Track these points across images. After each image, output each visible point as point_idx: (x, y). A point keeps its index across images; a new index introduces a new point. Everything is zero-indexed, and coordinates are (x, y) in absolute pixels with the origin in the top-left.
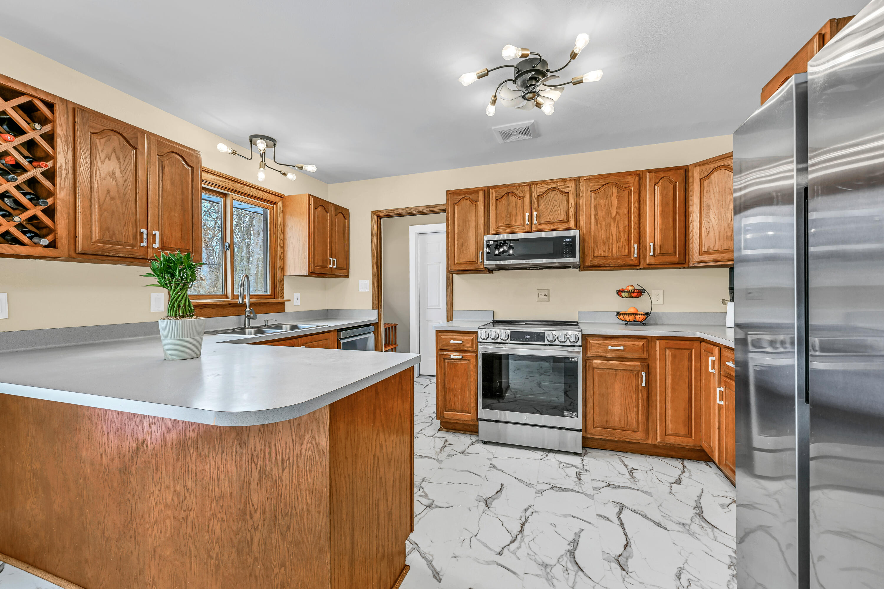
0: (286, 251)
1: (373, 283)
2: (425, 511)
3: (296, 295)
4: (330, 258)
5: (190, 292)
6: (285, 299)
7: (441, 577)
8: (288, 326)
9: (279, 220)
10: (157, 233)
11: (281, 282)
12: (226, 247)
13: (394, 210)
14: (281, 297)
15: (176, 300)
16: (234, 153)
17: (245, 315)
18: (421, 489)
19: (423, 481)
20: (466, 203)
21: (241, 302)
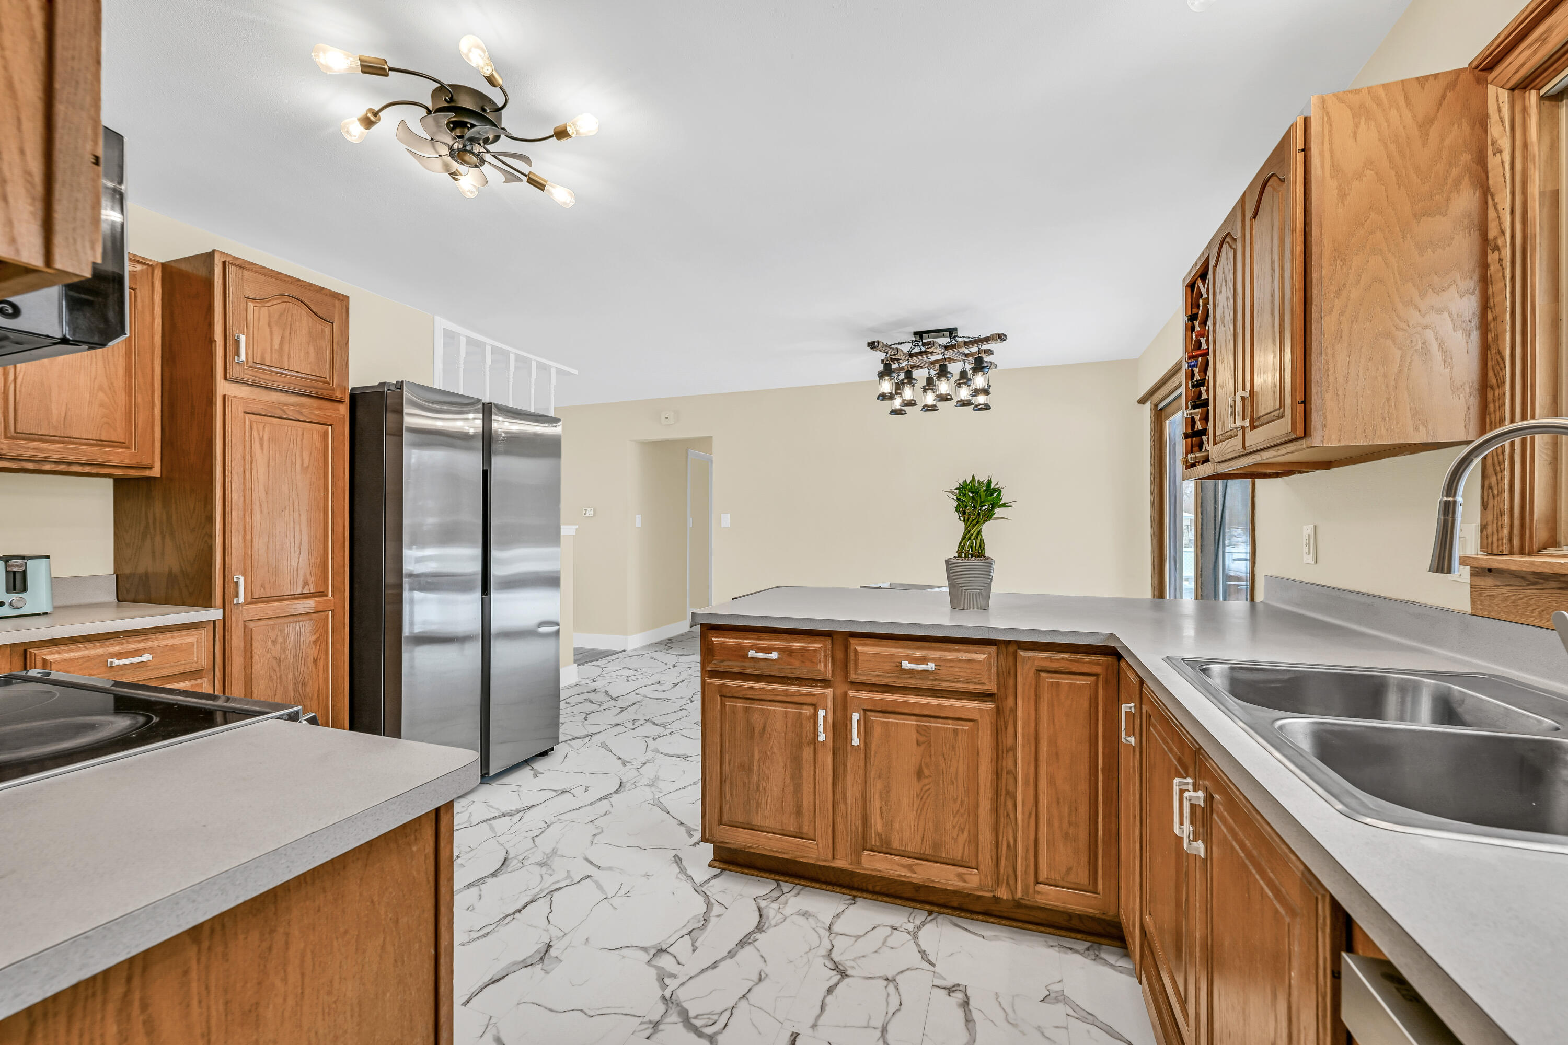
2: (671, 941)
7: (673, 859)
18: (668, 996)
19: (656, 1025)
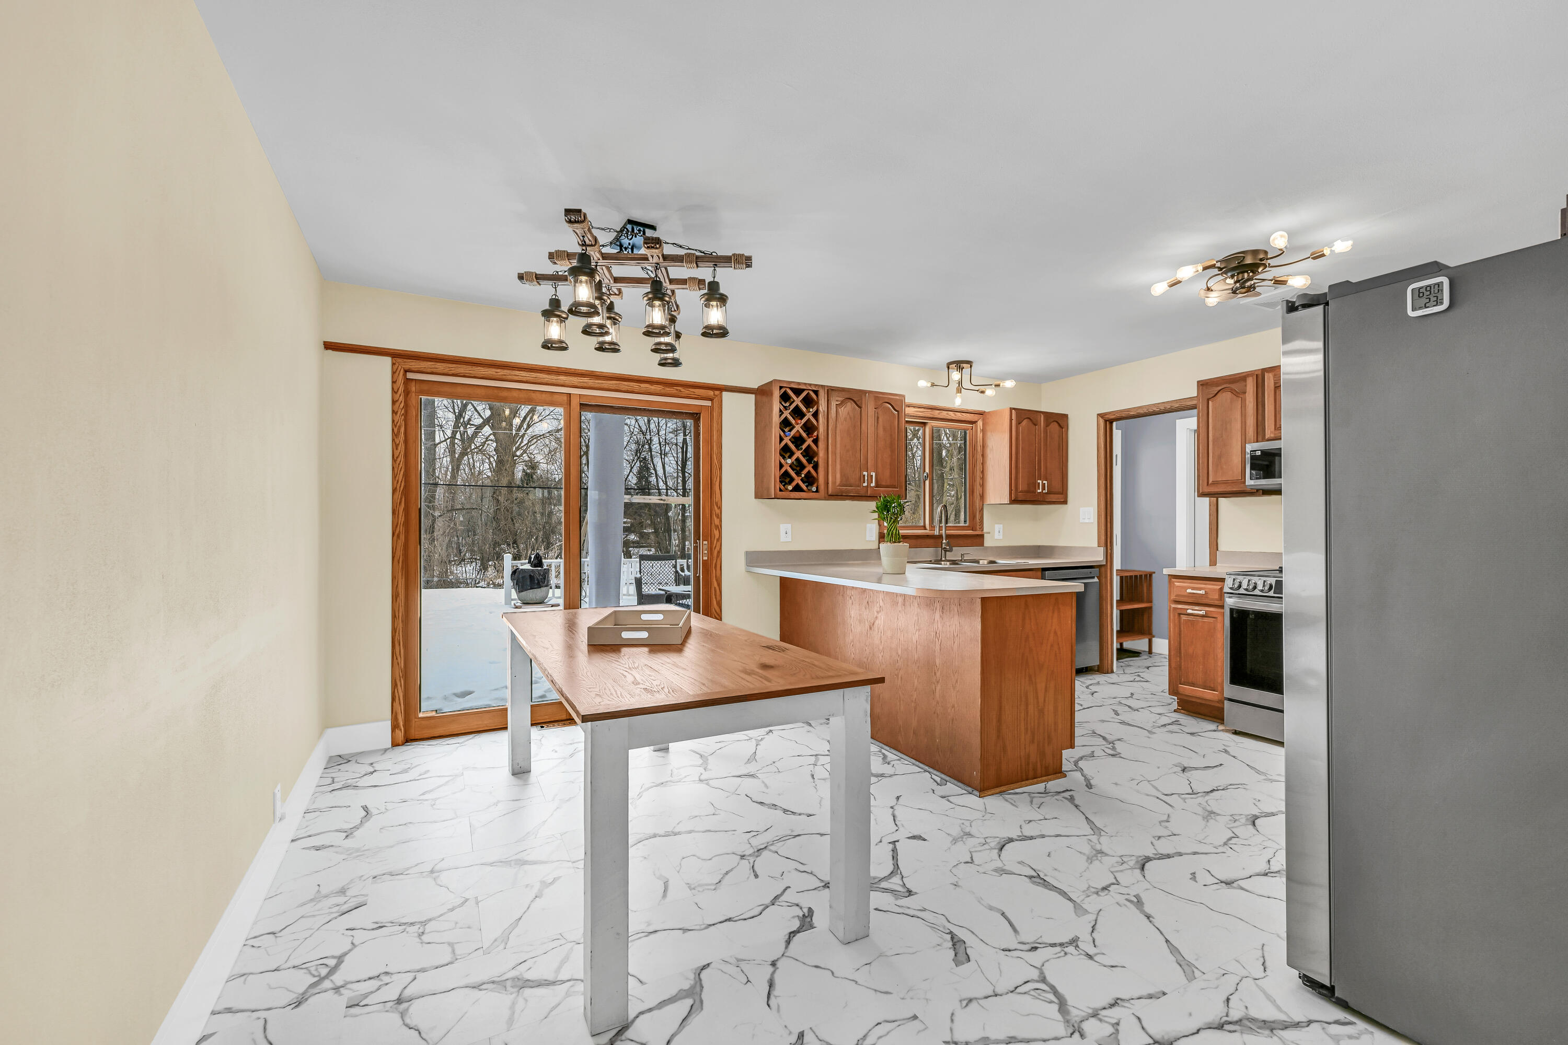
0: (985, 475)
1: (1098, 511)
3: (998, 527)
4: (1039, 481)
5: (901, 524)
6: (985, 530)
8: (986, 562)
9: (978, 440)
10: (874, 474)
11: (980, 512)
12: (925, 476)
13: (1129, 410)
14: (980, 528)
15: (891, 530)
16: (933, 385)
17: (942, 547)
20: (1226, 396)
21: (938, 534)
